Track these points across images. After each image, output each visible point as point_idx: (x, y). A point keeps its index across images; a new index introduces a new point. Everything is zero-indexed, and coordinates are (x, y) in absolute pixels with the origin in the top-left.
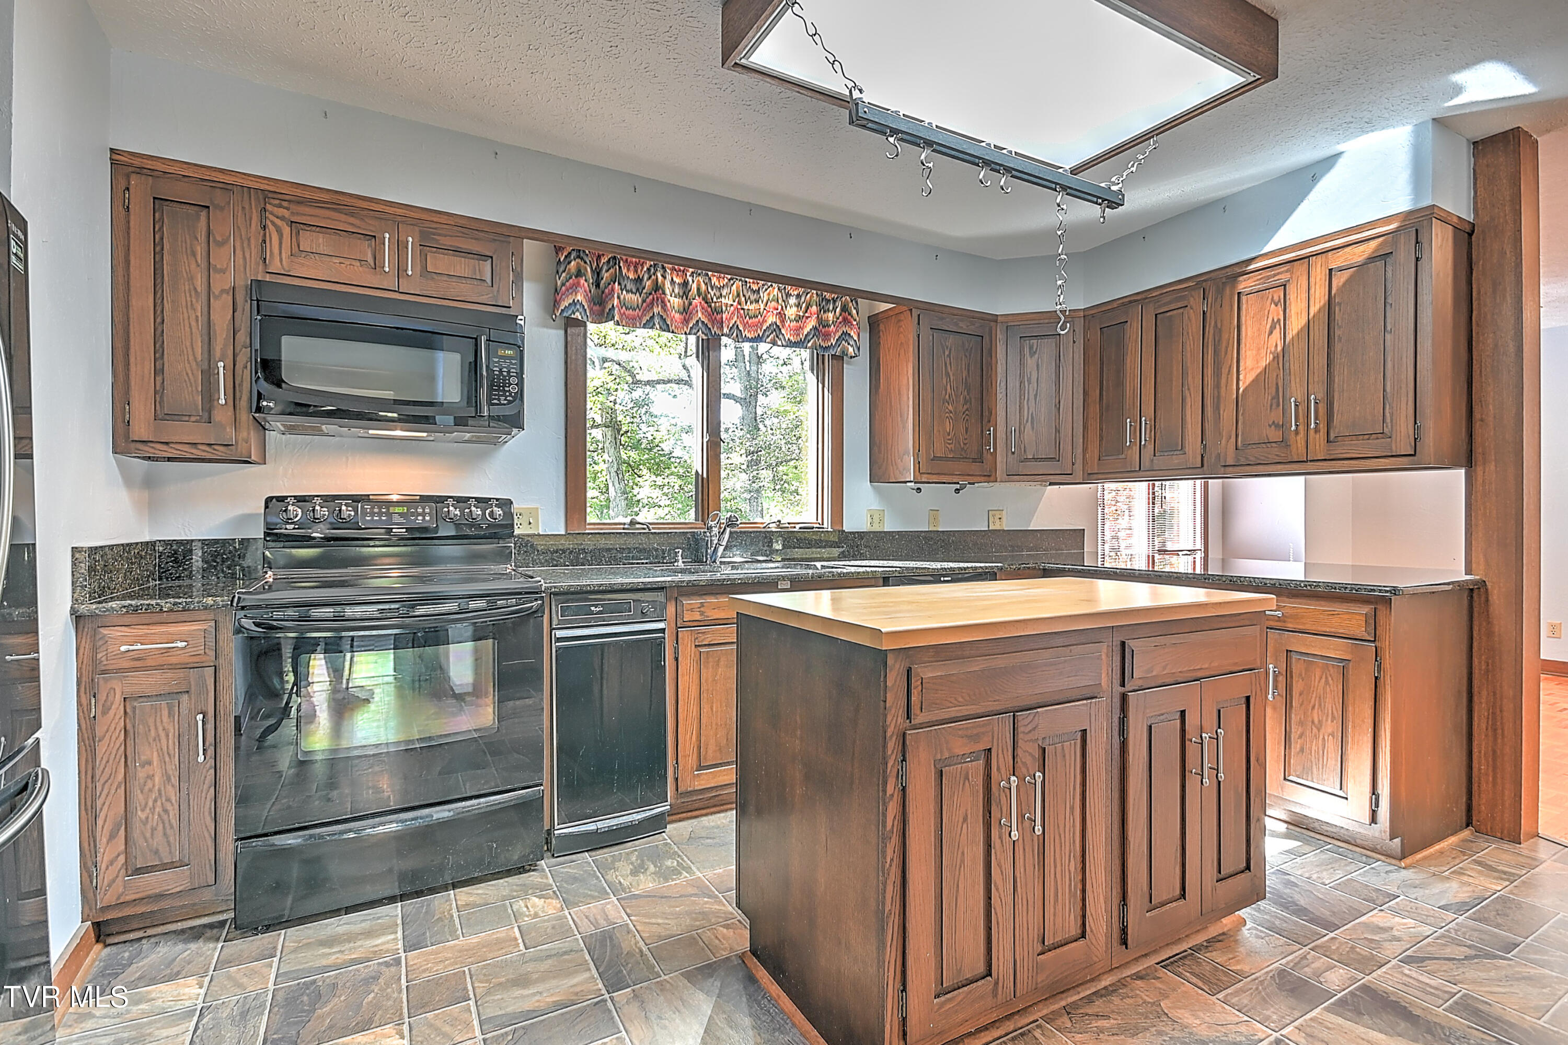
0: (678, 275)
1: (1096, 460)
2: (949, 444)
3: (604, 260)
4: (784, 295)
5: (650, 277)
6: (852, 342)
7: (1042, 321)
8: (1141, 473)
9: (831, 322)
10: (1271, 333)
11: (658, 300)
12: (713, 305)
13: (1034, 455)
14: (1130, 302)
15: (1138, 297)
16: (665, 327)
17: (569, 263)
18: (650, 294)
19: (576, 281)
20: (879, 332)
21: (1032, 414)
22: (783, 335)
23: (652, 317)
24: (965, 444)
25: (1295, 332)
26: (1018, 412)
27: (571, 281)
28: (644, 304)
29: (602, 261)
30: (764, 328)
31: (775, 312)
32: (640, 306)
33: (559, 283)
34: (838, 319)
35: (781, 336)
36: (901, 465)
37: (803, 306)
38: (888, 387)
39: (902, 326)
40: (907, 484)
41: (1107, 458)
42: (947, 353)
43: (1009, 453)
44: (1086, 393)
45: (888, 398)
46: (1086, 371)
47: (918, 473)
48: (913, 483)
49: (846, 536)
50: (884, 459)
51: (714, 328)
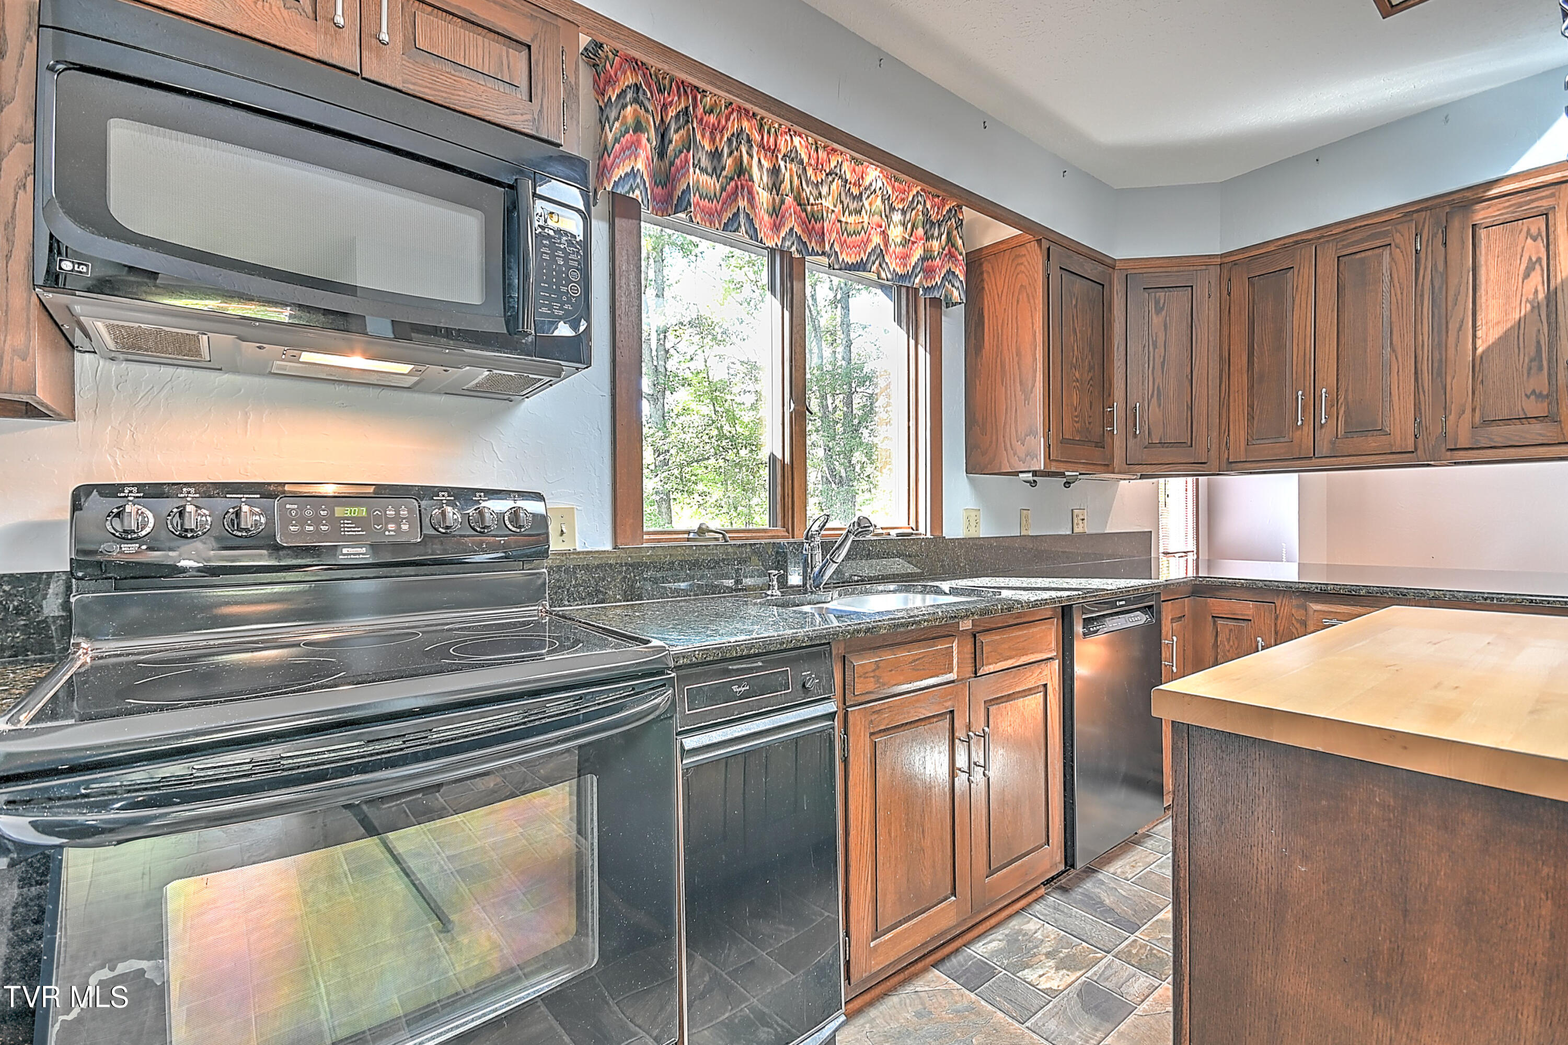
0: (766, 154)
1: (1243, 444)
2: (1077, 422)
3: (672, 113)
4: (887, 207)
5: (731, 153)
6: (957, 284)
7: (1169, 269)
9: (936, 253)
11: (743, 188)
12: (809, 208)
13: (1161, 439)
14: (1297, 243)
15: (1310, 236)
16: (751, 232)
17: (624, 107)
18: (732, 179)
19: (635, 138)
20: (982, 273)
21: (1159, 387)
22: (887, 264)
23: (736, 215)
24: (1090, 423)
26: (1140, 384)
27: (627, 136)
28: (724, 194)
29: (670, 114)
30: (869, 250)
31: (878, 230)
32: (718, 195)
33: (610, 136)
34: (944, 249)
35: (884, 265)
36: (1021, 450)
37: (909, 225)
38: (997, 346)
39: (1022, 264)
40: (1021, 475)
41: (1258, 442)
42: (1074, 303)
43: (1130, 437)
44: (1226, 362)
45: (999, 361)
46: (1226, 333)
47: (1048, 460)
48: (1031, 475)
49: (947, 544)
50: (991, 442)
51: (810, 243)
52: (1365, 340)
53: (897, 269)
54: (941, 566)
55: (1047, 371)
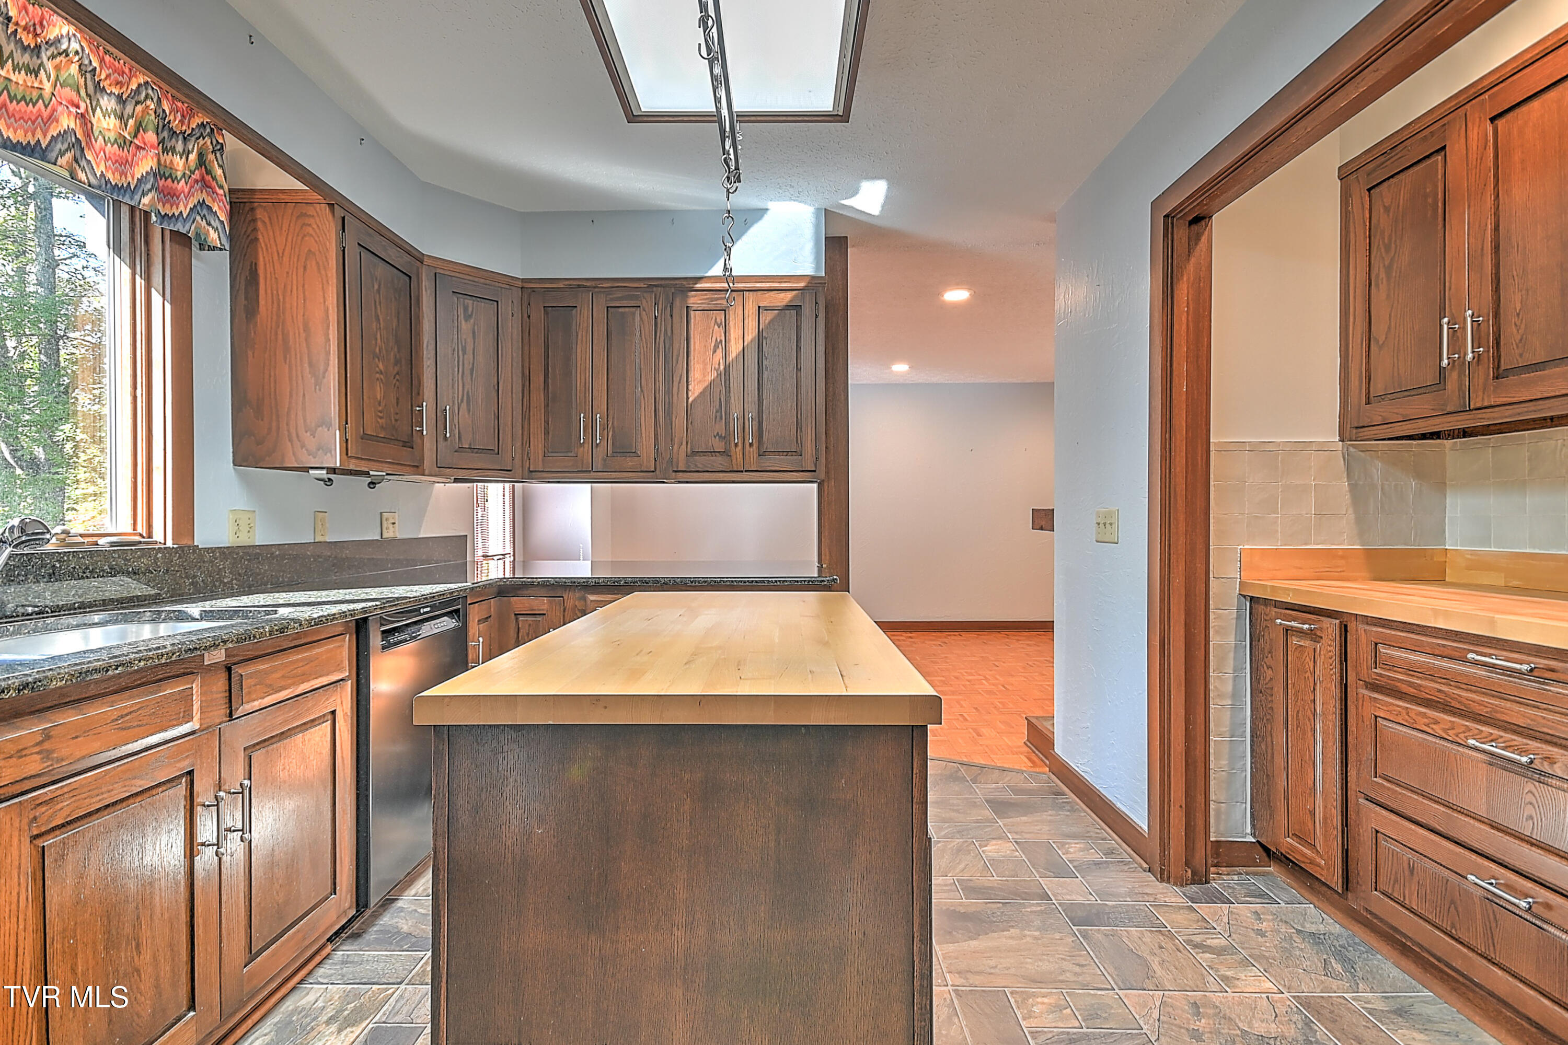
1: (541, 457)
2: (381, 418)
4: (89, 83)
7: (476, 279)
8: (592, 474)
9: (179, 174)
10: (715, 352)
13: (470, 445)
14: (579, 286)
15: (588, 284)
20: (254, 220)
21: (468, 392)
22: (89, 162)
24: (396, 420)
25: (734, 355)
26: (450, 386)
30: (52, 133)
31: (72, 109)
34: (193, 172)
35: (84, 164)
36: (311, 443)
37: (131, 122)
38: (278, 316)
39: (310, 225)
40: (311, 472)
41: (553, 454)
42: (376, 287)
43: (441, 439)
44: (527, 378)
45: (280, 332)
46: (526, 352)
47: (345, 457)
48: (324, 472)
49: (201, 556)
50: (270, 429)
52: (625, 380)
53: (109, 175)
54: (191, 584)
55: (343, 356)
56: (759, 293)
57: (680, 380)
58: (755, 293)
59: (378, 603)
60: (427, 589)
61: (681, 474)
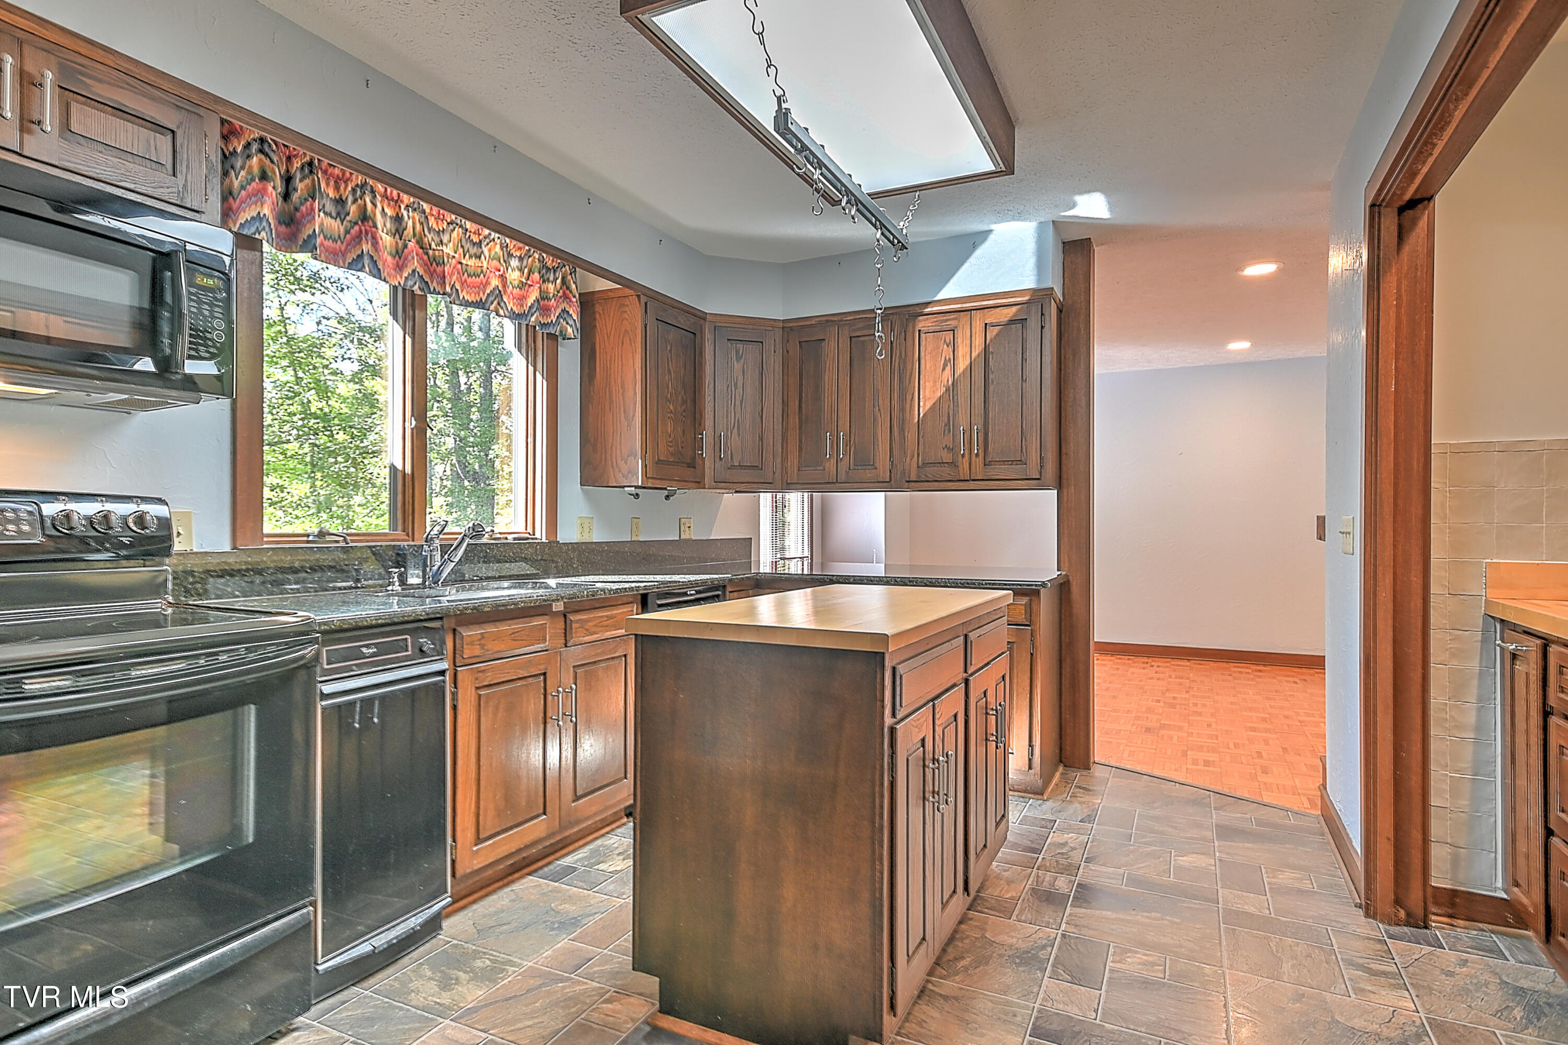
0: (389, 203)
1: (796, 470)
2: (670, 446)
3: (297, 164)
4: (505, 254)
5: (355, 201)
6: (571, 322)
7: (746, 326)
8: (837, 485)
9: (551, 295)
10: (944, 369)
11: (367, 233)
12: (431, 252)
13: (740, 463)
14: (829, 321)
15: (835, 319)
16: (375, 272)
17: (249, 157)
18: (356, 223)
19: (261, 186)
20: (594, 313)
21: (738, 420)
22: (505, 302)
23: (360, 256)
24: (683, 447)
25: (961, 370)
26: (725, 417)
27: (254, 184)
28: (348, 236)
29: (295, 165)
30: (488, 291)
31: (497, 273)
32: (342, 237)
33: (236, 184)
34: (558, 292)
35: (502, 304)
36: (624, 468)
37: (526, 271)
38: (607, 379)
39: (626, 312)
40: (626, 489)
41: (806, 469)
42: (669, 348)
43: (717, 459)
44: (785, 404)
45: (607, 390)
46: (786, 382)
47: (645, 478)
48: (633, 489)
49: (561, 548)
50: (601, 460)
51: (432, 283)
52: (865, 401)
53: (515, 309)
54: (555, 567)
55: (644, 404)
56: (986, 310)
57: (912, 398)
58: (982, 311)
59: (656, 583)
60: (692, 578)
61: (913, 484)
